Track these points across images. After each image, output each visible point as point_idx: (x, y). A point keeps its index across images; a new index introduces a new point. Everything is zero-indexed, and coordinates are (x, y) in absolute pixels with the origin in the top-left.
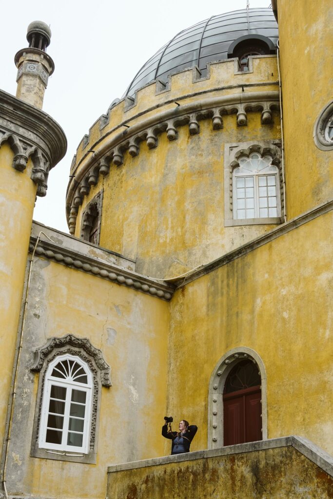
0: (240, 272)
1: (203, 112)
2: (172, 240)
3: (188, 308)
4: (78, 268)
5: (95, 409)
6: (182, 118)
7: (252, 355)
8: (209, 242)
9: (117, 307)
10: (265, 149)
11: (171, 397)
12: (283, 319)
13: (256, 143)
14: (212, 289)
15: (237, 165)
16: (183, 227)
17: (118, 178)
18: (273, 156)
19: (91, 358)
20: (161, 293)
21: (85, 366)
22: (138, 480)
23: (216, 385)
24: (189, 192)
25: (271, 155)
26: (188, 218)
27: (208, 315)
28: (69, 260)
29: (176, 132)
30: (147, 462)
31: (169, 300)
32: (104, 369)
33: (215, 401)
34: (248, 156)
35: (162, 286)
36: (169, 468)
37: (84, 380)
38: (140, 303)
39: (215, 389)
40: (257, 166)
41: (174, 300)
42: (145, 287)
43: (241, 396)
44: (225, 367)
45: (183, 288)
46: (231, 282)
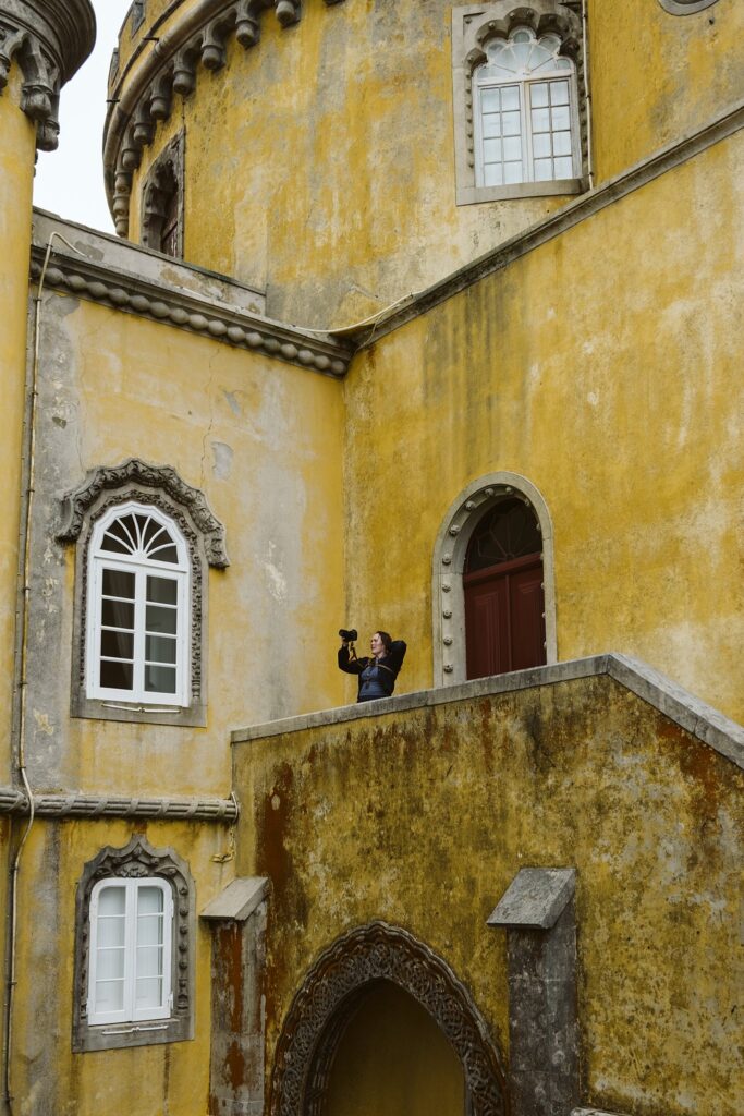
0: (492, 307)
2: (342, 240)
3: (383, 392)
4: (140, 312)
5: (198, 616)
7: (522, 487)
8: (424, 241)
9: (230, 395)
10: (544, 17)
11: (354, 585)
12: (588, 407)
13: (523, 3)
14: (434, 348)
15: (482, 60)
16: (365, 211)
17: (215, 100)
18: (562, 32)
19: (182, 509)
20: (323, 361)
21: (169, 525)
22: (294, 756)
23: (447, 555)
24: (376, 126)
25: (558, 32)
26: (376, 187)
27: (426, 405)
28: (120, 294)
30: (312, 719)
31: (341, 376)
32: (211, 530)
33: (446, 590)
34: (506, 37)
35: (324, 345)
36: (356, 729)
37: (170, 555)
38: (282, 387)
39: (446, 564)
40: (527, 59)
41: (353, 375)
42: (289, 349)
43: (500, 576)
44: (465, 516)
45: (371, 349)
46: (474, 331)
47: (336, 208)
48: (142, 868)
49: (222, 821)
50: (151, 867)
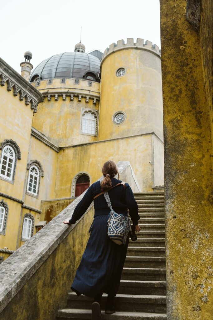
0: (85, 150)
1: (76, 95)
2: (62, 134)
3: (65, 157)
4: (38, 139)
5: (39, 183)
6: (68, 94)
7: (87, 174)
8: (74, 138)
9: (46, 153)
10: (93, 112)
11: (57, 183)
12: (98, 166)
13: (91, 109)
14: (75, 153)
15: (84, 115)
16: (66, 131)
18: (95, 115)
19: (39, 168)
20: (57, 150)
21: (37, 170)
22: (53, 204)
23: (74, 181)
24: (69, 120)
26: (68, 128)
27: (73, 160)
28: (37, 137)
29: (66, 98)
30: (58, 199)
31: (58, 152)
32: (43, 171)
33: (73, 185)
34: (87, 113)
35: (57, 148)
36: (66, 201)
37: (37, 174)
38: (51, 153)
40: (90, 117)
41: (60, 153)
42: (53, 148)
43: (82, 185)
44: (78, 176)
45: (64, 150)
46: (82, 152)
47: (61, 129)
48: (29, 217)
49: (39, 213)
50: (31, 217)
